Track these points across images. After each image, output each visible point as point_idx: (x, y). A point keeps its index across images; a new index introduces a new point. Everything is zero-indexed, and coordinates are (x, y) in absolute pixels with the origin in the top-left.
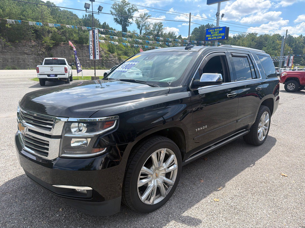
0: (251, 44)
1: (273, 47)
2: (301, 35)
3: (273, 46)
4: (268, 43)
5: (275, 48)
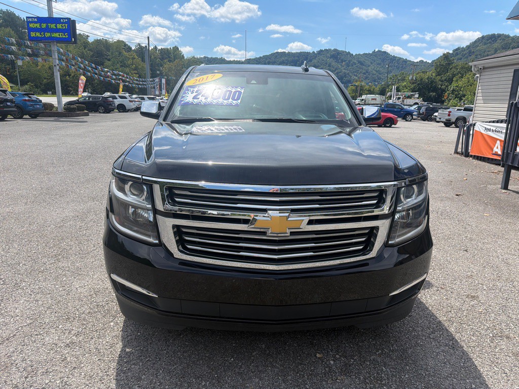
0: (83, 53)
1: (121, 62)
2: (156, 47)
3: (120, 60)
4: (112, 54)
5: (124, 64)
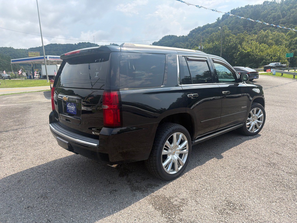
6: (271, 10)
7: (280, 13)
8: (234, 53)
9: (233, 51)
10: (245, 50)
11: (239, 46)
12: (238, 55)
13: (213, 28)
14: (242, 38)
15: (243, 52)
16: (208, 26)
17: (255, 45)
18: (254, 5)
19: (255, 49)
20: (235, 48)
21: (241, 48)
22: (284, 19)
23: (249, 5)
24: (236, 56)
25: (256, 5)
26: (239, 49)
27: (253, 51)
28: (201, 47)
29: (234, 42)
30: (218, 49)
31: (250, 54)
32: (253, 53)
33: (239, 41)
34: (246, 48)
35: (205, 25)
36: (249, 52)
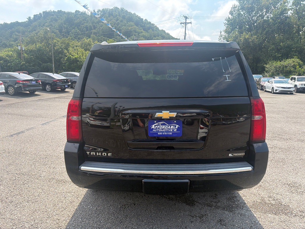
6: (83, 20)
7: (91, 24)
8: (61, 58)
9: (60, 56)
10: (72, 56)
11: (66, 51)
12: (66, 60)
13: (25, 27)
14: (67, 43)
15: (71, 57)
16: (17, 24)
17: (81, 51)
18: (67, 12)
19: (82, 55)
20: (62, 52)
21: (67, 53)
22: (95, 31)
23: (61, 10)
24: (63, 61)
25: (69, 12)
26: (66, 54)
27: (80, 57)
28: (21, 47)
29: (59, 46)
30: (43, 52)
31: (78, 60)
32: (81, 59)
33: (64, 46)
34: (73, 54)
35: (14, 22)
36: (76, 58)
